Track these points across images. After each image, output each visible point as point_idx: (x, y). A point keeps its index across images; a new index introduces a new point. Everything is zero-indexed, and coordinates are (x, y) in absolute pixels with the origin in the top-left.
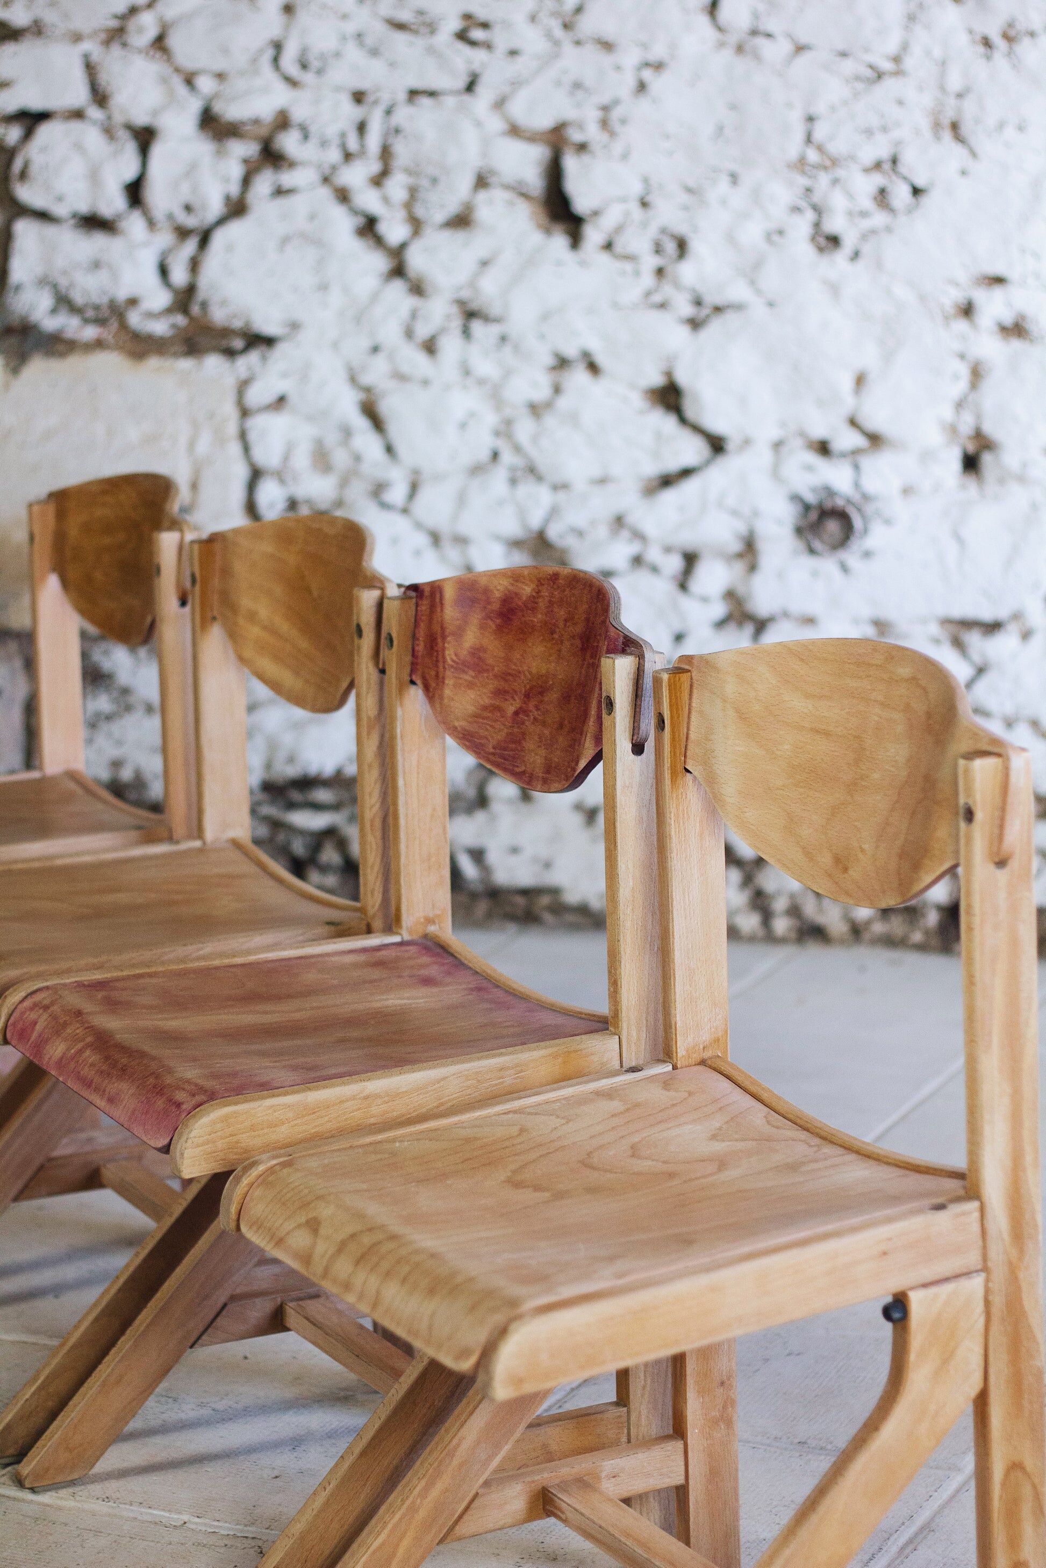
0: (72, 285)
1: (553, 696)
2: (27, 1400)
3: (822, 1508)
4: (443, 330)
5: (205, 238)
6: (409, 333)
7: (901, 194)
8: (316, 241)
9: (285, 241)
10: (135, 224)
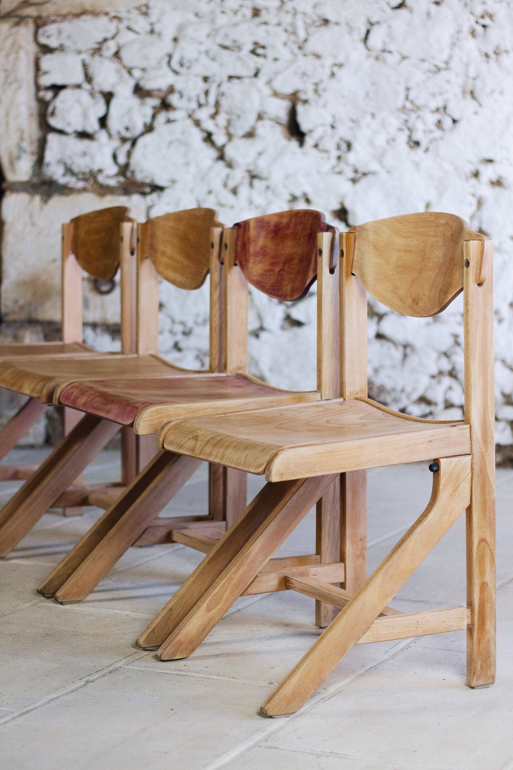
0: (73, 163)
1: (296, 261)
2: (60, 569)
3: (403, 547)
4: (241, 184)
5: (134, 142)
6: (225, 185)
7: (447, 122)
8: (184, 143)
9: (171, 143)
10: (102, 136)
